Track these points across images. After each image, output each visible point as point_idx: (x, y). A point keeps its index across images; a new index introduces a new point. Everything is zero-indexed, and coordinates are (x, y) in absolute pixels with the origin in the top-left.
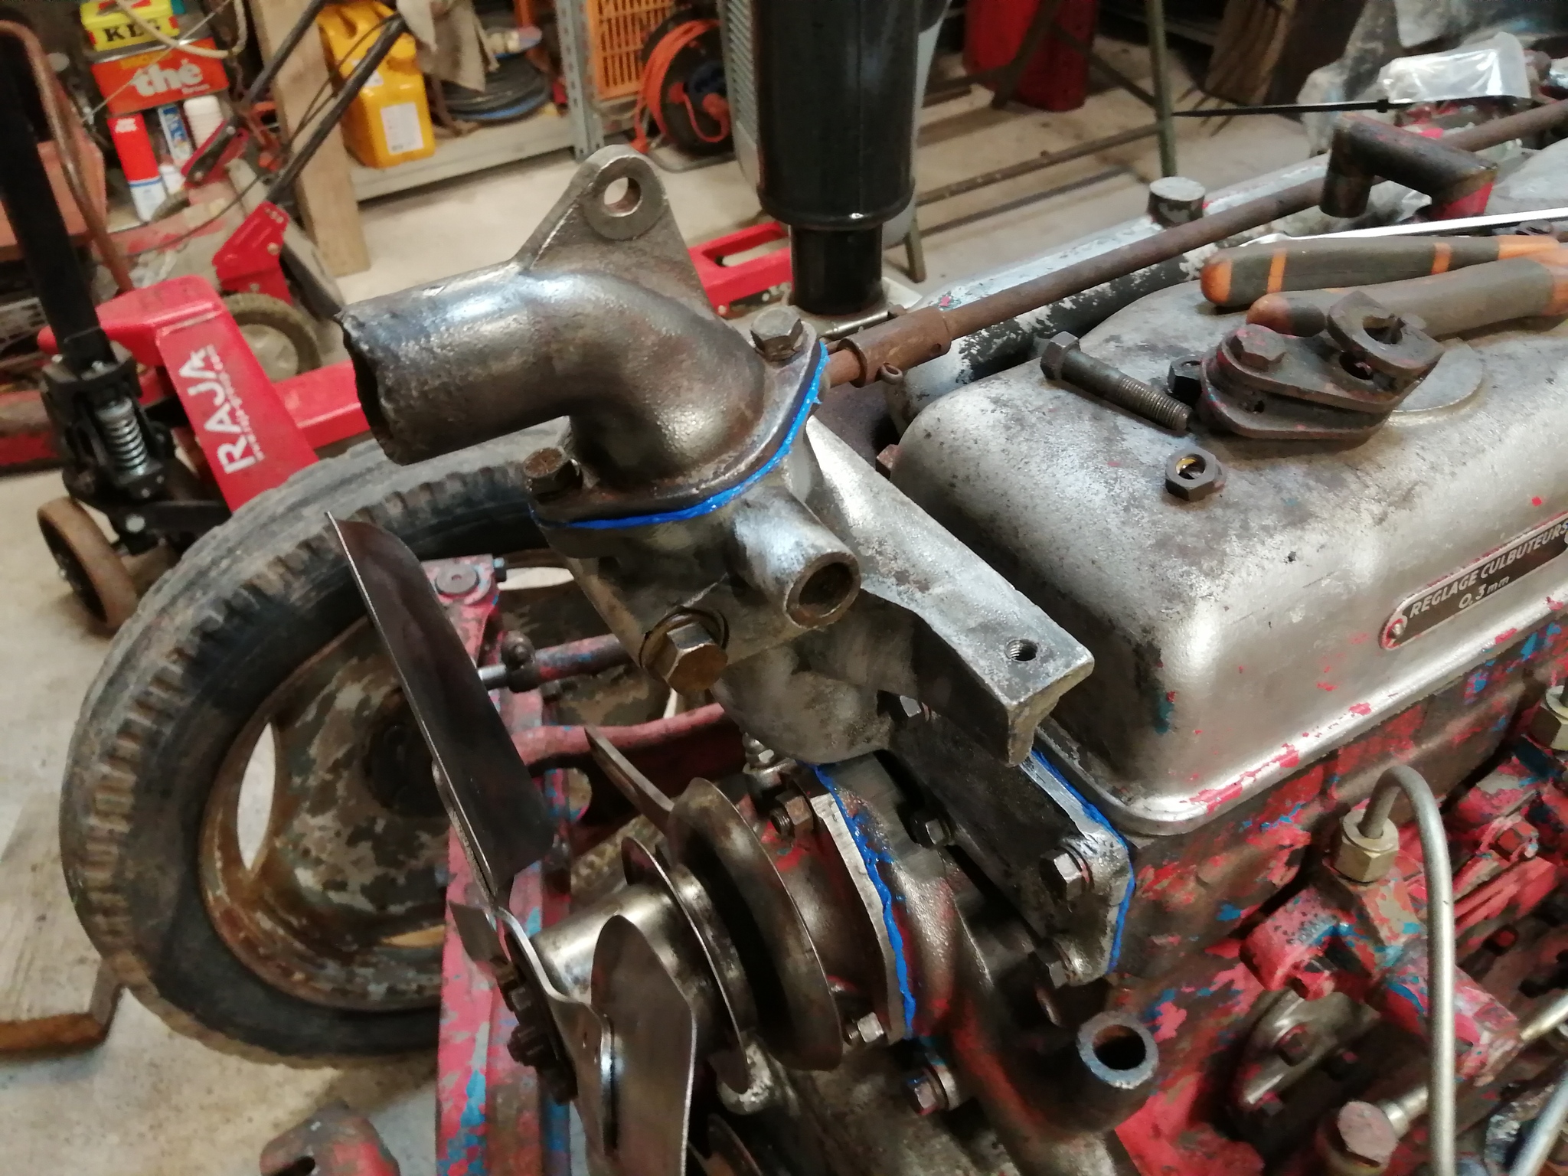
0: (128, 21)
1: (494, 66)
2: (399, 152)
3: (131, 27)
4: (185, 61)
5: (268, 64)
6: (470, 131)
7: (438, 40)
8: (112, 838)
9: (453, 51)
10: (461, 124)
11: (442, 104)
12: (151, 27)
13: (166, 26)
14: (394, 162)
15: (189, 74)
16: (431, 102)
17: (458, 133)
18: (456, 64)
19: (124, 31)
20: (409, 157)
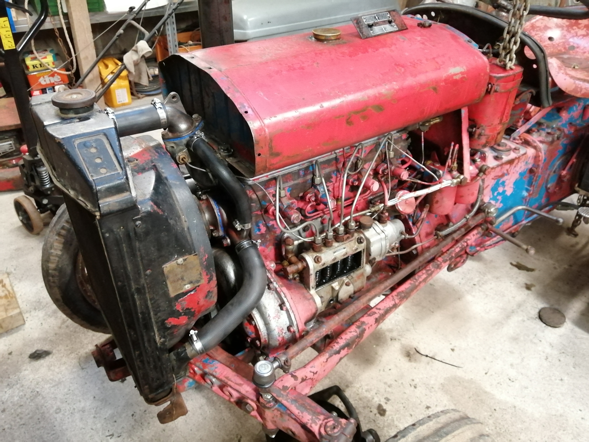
0: (40, 63)
1: (151, 79)
2: (120, 103)
3: (41, 65)
4: (56, 75)
5: (82, 77)
6: (143, 98)
7: (135, 71)
8: (57, 255)
9: (139, 74)
10: (140, 95)
11: (134, 89)
12: (47, 65)
13: (51, 64)
14: (119, 106)
15: (57, 78)
16: (131, 89)
17: (139, 98)
18: (140, 78)
19: (38, 66)
20: (124, 105)
